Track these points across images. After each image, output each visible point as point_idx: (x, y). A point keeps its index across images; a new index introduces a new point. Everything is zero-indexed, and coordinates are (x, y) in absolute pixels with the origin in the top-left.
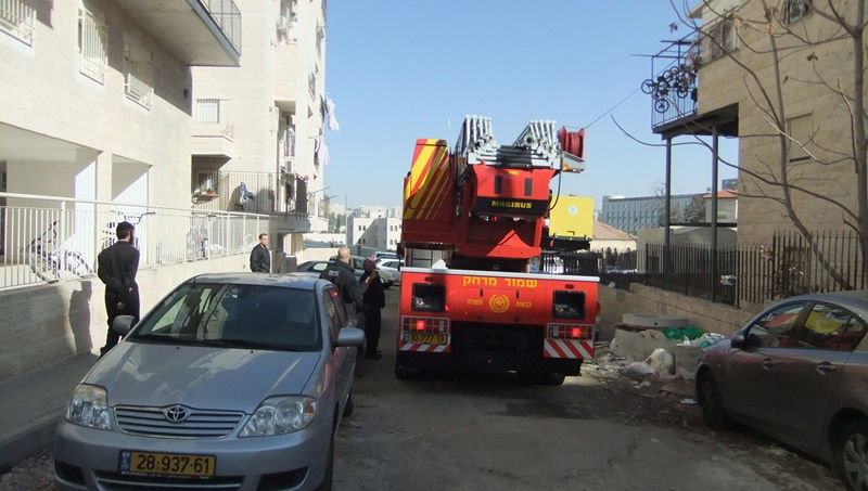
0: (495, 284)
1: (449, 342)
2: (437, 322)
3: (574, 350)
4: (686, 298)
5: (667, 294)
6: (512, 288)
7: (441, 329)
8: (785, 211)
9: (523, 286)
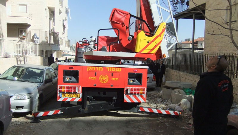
0: (102, 70)
1: (81, 97)
2: (75, 88)
3: (137, 99)
4: (190, 75)
5: (181, 73)
6: (109, 72)
7: (77, 91)
8: (231, 41)
9: (115, 71)
